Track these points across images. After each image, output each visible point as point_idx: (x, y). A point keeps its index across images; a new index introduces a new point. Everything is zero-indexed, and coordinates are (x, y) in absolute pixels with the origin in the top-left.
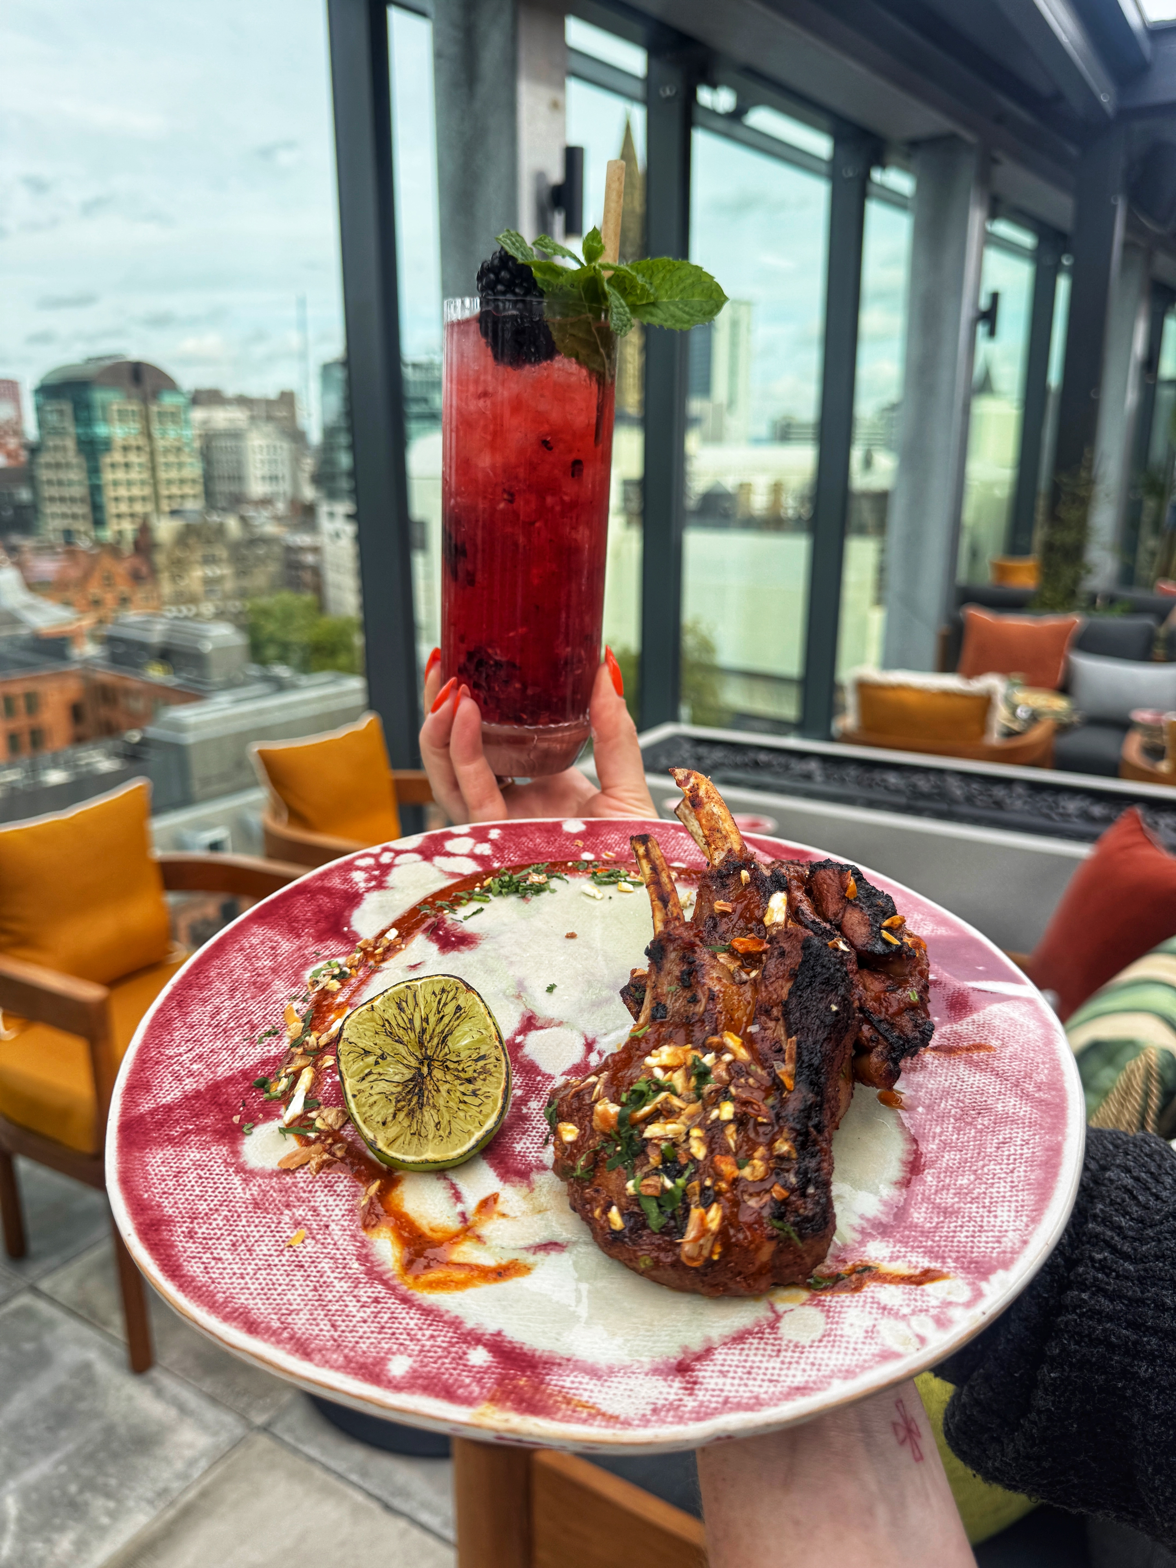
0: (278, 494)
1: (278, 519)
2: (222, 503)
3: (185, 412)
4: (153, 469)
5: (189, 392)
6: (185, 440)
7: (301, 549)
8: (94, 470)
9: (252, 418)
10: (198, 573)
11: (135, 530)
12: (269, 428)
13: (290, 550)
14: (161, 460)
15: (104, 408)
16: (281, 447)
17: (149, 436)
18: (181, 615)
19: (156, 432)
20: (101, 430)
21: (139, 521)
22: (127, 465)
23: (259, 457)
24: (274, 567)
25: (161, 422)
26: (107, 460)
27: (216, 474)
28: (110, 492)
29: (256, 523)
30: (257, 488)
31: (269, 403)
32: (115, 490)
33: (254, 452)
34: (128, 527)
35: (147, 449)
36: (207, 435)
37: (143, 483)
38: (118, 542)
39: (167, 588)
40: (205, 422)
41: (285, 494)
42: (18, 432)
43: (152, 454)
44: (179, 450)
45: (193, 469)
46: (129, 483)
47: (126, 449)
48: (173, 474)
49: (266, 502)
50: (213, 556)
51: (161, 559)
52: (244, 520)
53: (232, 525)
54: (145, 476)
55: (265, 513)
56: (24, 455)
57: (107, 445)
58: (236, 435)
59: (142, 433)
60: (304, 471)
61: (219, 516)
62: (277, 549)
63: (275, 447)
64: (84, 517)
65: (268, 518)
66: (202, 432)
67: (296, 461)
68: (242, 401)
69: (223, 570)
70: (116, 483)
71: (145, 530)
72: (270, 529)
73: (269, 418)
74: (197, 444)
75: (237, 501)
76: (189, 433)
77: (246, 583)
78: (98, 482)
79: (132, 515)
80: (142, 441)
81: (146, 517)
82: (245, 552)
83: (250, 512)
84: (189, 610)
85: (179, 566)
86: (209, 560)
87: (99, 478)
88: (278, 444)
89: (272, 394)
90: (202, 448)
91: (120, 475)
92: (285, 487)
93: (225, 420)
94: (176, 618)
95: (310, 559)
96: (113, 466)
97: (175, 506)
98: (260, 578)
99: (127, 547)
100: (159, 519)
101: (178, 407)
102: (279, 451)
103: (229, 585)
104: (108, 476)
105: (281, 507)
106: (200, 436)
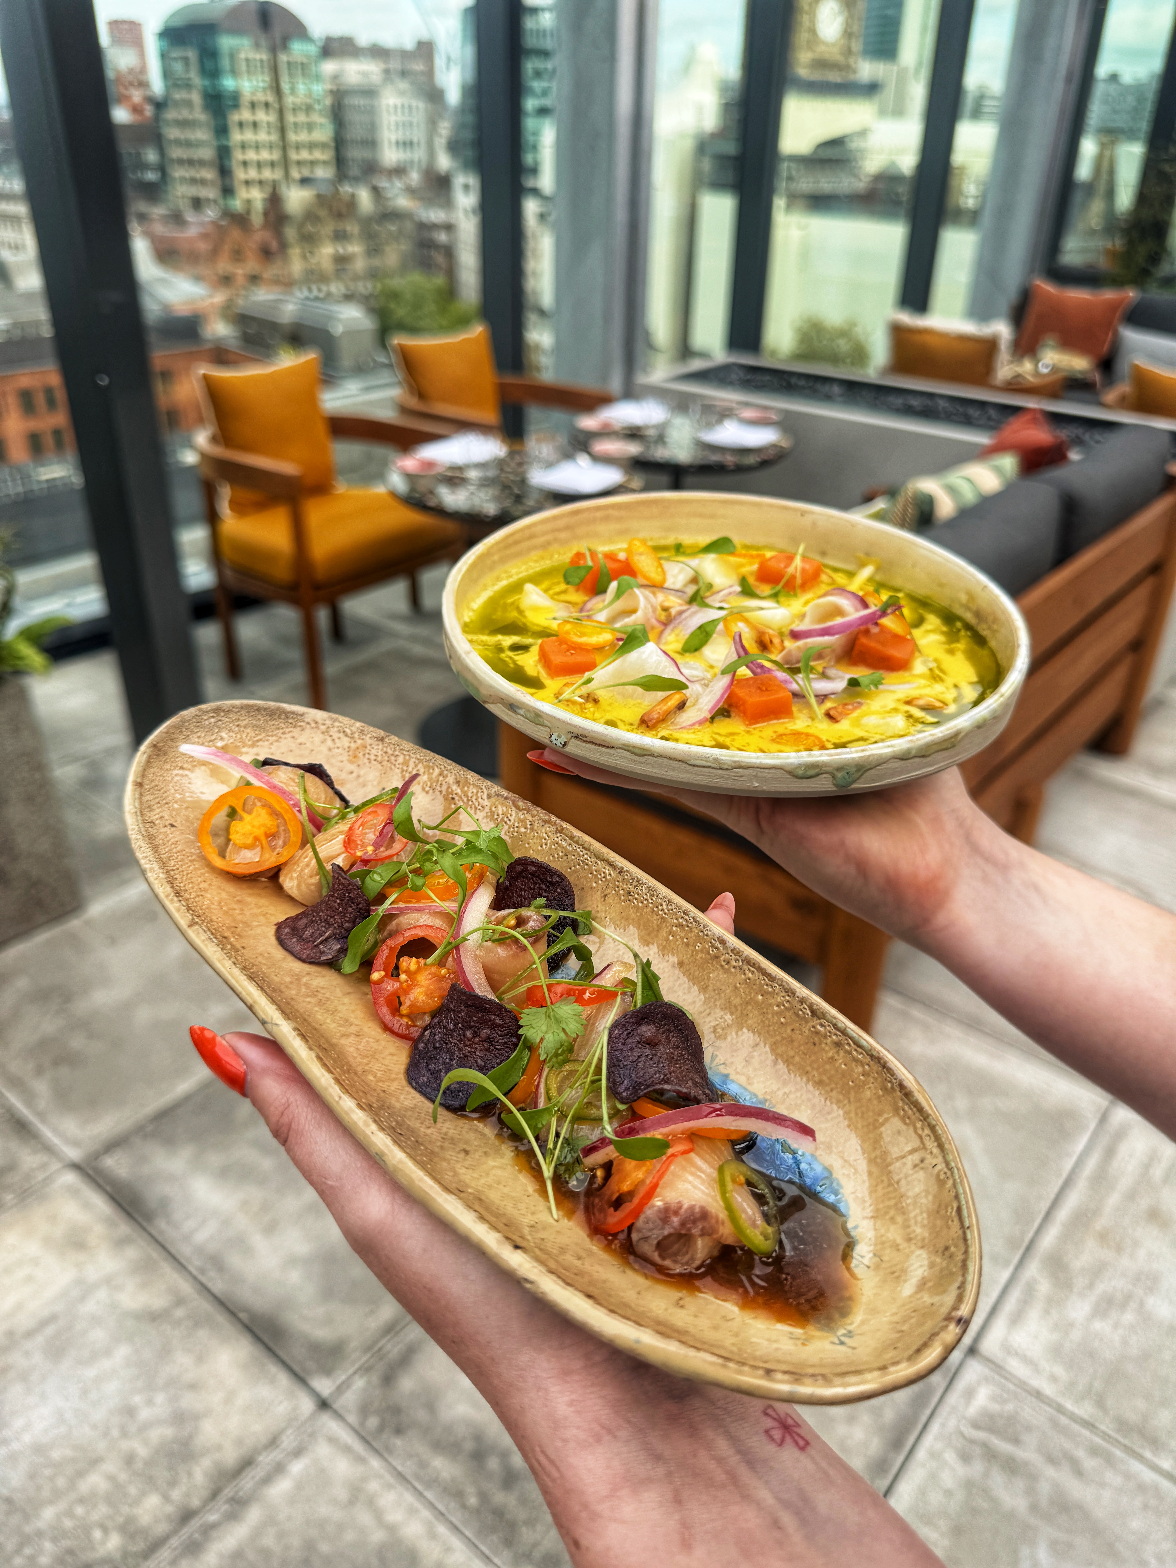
0: (412, 162)
1: (411, 191)
2: (354, 171)
3: (316, 63)
4: (282, 130)
5: (321, 39)
6: (315, 96)
7: (435, 227)
8: (222, 130)
9: (387, 72)
10: (327, 251)
11: (264, 200)
12: (403, 85)
13: (424, 227)
14: (290, 118)
15: (232, 56)
16: (417, 108)
17: (277, 90)
18: (312, 296)
19: (285, 86)
20: (229, 83)
21: (269, 190)
22: (255, 125)
23: (393, 118)
24: (405, 246)
25: (290, 75)
26: (234, 117)
27: (348, 137)
28: (238, 156)
29: (389, 195)
30: (390, 156)
31: (404, 55)
32: (244, 153)
33: (388, 111)
34: (257, 196)
35: (276, 106)
36: (338, 91)
37: (271, 147)
38: (248, 212)
39: (296, 266)
40: (335, 77)
41: (420, 162)
42: (143, 84)
43: (281, 112)
44: (309, 109)
45: (324, 133)
46: (257, 147)
47: (253, 106)
48: (304, 137)
49: (399, 171)
50: (345, 231)
51: (290, 233)
52: (376, 191)
53: (364, 198)
54: (274, 137)
55: (398, 184)
56: (149, 111)
57: (235, 99)
58: (370, 92)
59: (271, 87)
60: (441, 136)
61: (351, 186)
62: (409, 226)
63: (410, 107)
64: (212, 183)
65: (401, 189)
66: (334, 88)
67: (432, 123)
68: (378, 52)
69: (355, 248)
70: (244, 146)
71: (275, 201)
72: (403, 202)
73: (404, 74)
74: (328, 102)
75: (371, 169)
76: (318, 89)
77: (377, 262)
78: (225, 143)
79: (260, 182)
80: (270, 98)
81: (275, 185)
82: (377, 227)
83: (383, 183)
84: (320, 290)
85: (309, 240)
86: (340, 236)
87: (228, 139)
88: (414, 103)
89: (409, 45)
90: (333, 106)
91: (249, 136)
92: (419, 155)
93: (359, 73)
94: (307, 299)
95: (442, 237)
96: (241, 125)
97: (306, 173)
98: (392, 256)
99: (257, 219)
100: (288, 187)
101: (308, 57)
102: (414, 111)
103: (360, 265)
104: (237, 136)
105: (415, 177)
106: (331, 92)
